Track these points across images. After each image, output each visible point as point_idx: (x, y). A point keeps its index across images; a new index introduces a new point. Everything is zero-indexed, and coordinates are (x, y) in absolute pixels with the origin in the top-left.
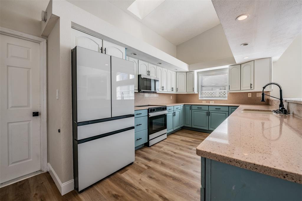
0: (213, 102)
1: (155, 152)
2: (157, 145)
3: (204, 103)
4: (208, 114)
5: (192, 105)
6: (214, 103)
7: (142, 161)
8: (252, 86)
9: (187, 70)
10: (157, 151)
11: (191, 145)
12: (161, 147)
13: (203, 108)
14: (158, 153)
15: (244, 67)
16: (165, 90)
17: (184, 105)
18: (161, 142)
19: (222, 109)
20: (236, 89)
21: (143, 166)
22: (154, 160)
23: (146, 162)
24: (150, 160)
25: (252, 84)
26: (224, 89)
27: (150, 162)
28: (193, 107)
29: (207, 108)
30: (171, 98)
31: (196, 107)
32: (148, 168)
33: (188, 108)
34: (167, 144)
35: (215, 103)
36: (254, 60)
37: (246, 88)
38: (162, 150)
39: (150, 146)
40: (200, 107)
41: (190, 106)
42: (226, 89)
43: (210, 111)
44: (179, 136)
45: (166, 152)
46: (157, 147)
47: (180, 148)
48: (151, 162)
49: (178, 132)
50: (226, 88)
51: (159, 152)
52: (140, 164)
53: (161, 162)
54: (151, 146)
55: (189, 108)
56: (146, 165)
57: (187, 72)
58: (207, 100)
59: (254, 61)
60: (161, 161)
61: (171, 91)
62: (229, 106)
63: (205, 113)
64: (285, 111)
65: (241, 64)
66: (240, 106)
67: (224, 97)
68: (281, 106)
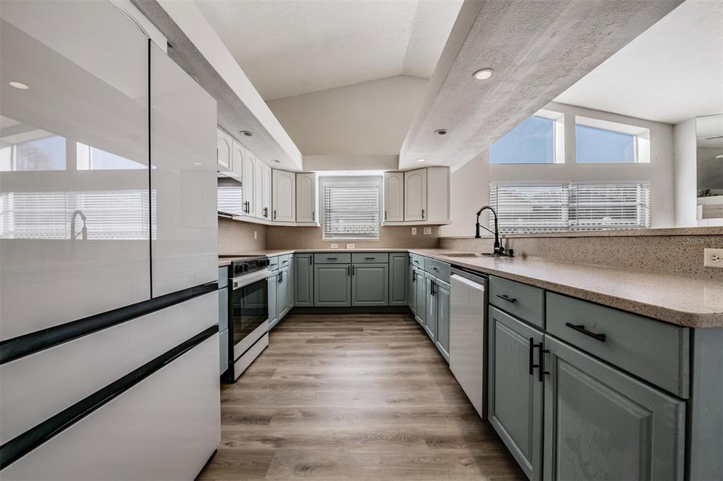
0: (354, 245)
1: (260, 391)
2: (253, 369)
3: (334, 247)
4: (351, 271)
5: (314, 253)
7: (241, 432)
8: (425, 215)
9: (300, 168)
10: (265, 387)
11: (338, 347)
12: (270, 374)
13: (341, 258)
14: (275, 391)
15: (409, 178)
16: (251, 214)
17: (294, 253)
18: (260, 359)
19: (378, 258)
20: (396, 220)
21: (258, 446)
22: (278, 414)
23: (257, 429)
24: (264, 420)
25: (425, 210)
26: (372, 221)
27: (268, 424)
28: (318, 258)
29: (347, 259)
30: (256, 238)
31: (324, 258)
32: (275, 447)
33: (304, 260)
34: (281, 361)
35: (357, 248)
36: (427, 166)
37: (413, 218)
38: (279, 381)
39: (236, 380)
40: (332, 257)
41: (309, 255)
43: (356, 265)
44: (296, 334)
45: (292, 380)
46: (258, 375)
47: (321, 360)
48: (272, 424)
49: (285, 324)
51: (273, 386)
52: (239, 446)
53: (301, 411)
54: (238, 378)
55: (307, 260)
56: (265, 440)
57: (296, 173)
58: (342, 241)
59: (427, 168)
60: (298, 408)
61: (262, 217)
62: (389, 253)
63: (345, 270)
64: (511, 251)
65: (404, 172)
66: (409, 250)
67: (373, 236)
68: (497, 244)
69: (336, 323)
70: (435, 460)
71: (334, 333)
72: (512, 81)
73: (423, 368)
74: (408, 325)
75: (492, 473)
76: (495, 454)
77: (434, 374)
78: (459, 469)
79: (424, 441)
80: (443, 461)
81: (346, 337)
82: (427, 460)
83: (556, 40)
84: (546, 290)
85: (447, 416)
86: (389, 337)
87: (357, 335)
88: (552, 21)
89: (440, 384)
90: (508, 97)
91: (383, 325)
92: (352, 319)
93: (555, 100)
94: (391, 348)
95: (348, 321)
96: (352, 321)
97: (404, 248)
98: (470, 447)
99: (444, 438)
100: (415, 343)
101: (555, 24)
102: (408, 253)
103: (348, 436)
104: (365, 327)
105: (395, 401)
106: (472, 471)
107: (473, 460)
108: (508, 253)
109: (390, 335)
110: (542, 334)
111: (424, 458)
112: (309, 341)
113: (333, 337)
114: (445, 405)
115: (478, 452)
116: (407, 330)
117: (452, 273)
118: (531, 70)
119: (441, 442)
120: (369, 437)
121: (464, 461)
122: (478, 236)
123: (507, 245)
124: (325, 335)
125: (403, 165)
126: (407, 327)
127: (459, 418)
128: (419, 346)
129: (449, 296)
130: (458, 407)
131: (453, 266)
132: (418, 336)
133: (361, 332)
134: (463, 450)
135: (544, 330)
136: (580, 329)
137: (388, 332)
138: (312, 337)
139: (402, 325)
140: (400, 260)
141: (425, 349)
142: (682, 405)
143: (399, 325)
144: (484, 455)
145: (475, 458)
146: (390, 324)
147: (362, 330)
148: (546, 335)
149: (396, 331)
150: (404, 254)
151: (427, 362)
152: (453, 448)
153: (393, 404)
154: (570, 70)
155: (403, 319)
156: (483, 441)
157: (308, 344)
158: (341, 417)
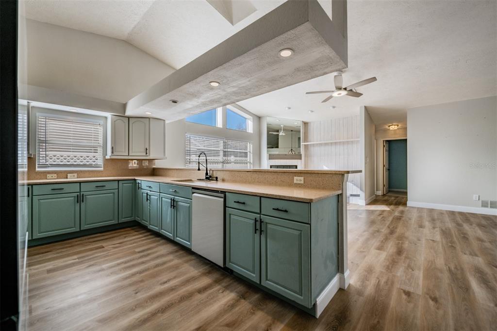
0: (76, 175)
4: (80, 199)
5: (32, 185)
6: (77, 178)
8: (148, 151)
15: (134, 123)
20: (122, 154)
25: (148, 148)
26: (94, 152)
35: (80, 178)
36: (149, 117)
37: (137, 152)
40: (58, 188)
42: (97, 152)
43: (85, 193)
50: (97, 150)
58: (61, 172)
62: (118, 181)
63: (72, 198)
64: (217, 178)
65: (129, 118)
66: (136, 178)
67: (97, 166)
68: (207, 174)
69: (69, 249)
70: (208, 298)
71: (75, 257)
72: (225, 91)
73: (171, 257)
74: (141, 234)
75: (235, 290)
76: (231, 282)
77: (180, 258)
78: (221, 295)
79: (197, 293)
80: (212, 296)
81: (91, 257)
82: (204, 300)
83: (248, 83)
84: (261, 197)
85: (200, 276)
86: (131, 245)
87: (100, 252)
88: (251, 76)
89: (187, 262)
90: (219, 96)
91: (120, 239)
92: (85, 241)
93: (237, 103)
94: (139, 252)
95: (81, 244)
96: (87, 243)
97: (132, 176)
98: (220, 284)
99: (205, 287)
100: (155, 244)
101: (252, 78)
102: (135, 180)
103: (150, 314)
104: (104, 244)
105: (166, 282)
106: (226, 293)
107: (224, 289)
108: (215, 179)
109: (131, 244)
110: (259, 215)
111: (202, 300)
112: (49, 271)
113: (77, 260)
114: (196, 271)
115: (224, 284)
116: (142, 237)
117: (193, 193)
118: (234, 89)
119: (206, 289)
120: (164, 308)
121: (221, 291)
122: (199, 170)
123: (212, 174)
124: (66, 261)
125: (129, 113)
126: (141, 236)
127: (207, 274)
128: (159, 245)
129: (190, 208)
130: (203, 270)
131: (194, 188)
132: (154, 239)
133: (103, 249)
134: (217, 287)
135: (260, 213)
136: (277, 209)
137: (128, 243)
138: (51, 267)
139: (135, 235)
140: (128, 185)
141: (164, 246)
142: (309, 225)
143: (134, 236)
144: (227, 284)
145: (224, 287)
146: (125, 237)
147: (104, 247)
148: (261, 216)
149: (134, 241)
150: (132, 181)
151: (171, 253)
152: (213, 288)
153: (166, 284)
154: (248, 94)
155: (133, 231)
156: (223, 279)
157: (50, 274)
158: (134, 308)
